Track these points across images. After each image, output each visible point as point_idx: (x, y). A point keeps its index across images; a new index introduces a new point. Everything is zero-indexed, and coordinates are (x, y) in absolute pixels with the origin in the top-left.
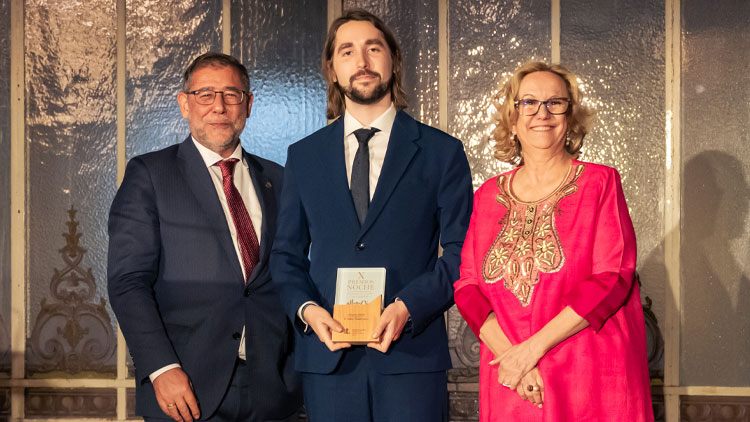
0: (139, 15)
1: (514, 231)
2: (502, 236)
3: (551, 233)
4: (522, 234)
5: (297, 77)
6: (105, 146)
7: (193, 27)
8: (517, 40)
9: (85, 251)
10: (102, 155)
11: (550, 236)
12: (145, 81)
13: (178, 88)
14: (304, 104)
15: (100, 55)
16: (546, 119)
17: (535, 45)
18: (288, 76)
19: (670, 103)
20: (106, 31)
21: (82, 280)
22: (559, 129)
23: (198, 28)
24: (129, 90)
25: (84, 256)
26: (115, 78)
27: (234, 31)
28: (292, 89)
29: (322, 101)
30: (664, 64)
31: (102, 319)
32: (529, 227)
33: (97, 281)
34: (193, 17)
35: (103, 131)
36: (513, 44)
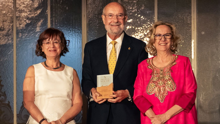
0: (21, 9)
1: (156, 77)
2: (152, 79)
3: (170, 78)
4: (159, 79)
5: (72, 29)
6: (9, 52)
7: (38, 13)
8: (143, 17)
9: (3, 86)
10: (9, 55)
11: (170, 79)
12: (22, 31)
13: (33, 33)
14: (74, 38)
15: (8, 22)
16: (164, 41)
17: (149, 19)
18: (69, 29)
19: (193, 38)
20: (10, 14)
21: (2, 95)
22: (169, 44)
23: (40, 13)
24: (17, 34)
25: (3, 87)
26: (13, 30)
27: (51, 14)
28: (70, 33)
29: (80, 37)
30: (191, 25)
31: (9, 108)
32: (161, 76)
33: (7, 96)
34: (38, 10)
35: (9, 47)
36: (142, 18)
